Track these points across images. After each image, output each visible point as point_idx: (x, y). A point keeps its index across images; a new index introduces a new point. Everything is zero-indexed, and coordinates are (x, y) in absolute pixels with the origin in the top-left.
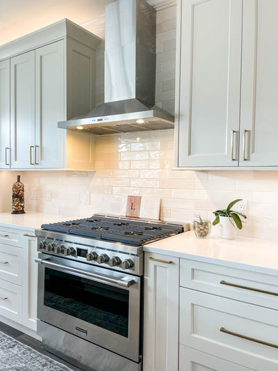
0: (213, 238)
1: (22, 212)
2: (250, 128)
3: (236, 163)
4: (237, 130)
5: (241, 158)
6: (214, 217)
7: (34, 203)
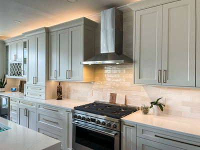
0: (150, 114)
1: (61, 99)
2: (166, 69)
3: (160, 84)
4: (160, 69)
5: (162, 82)
6: (151, 105)
7: (66, 94)
